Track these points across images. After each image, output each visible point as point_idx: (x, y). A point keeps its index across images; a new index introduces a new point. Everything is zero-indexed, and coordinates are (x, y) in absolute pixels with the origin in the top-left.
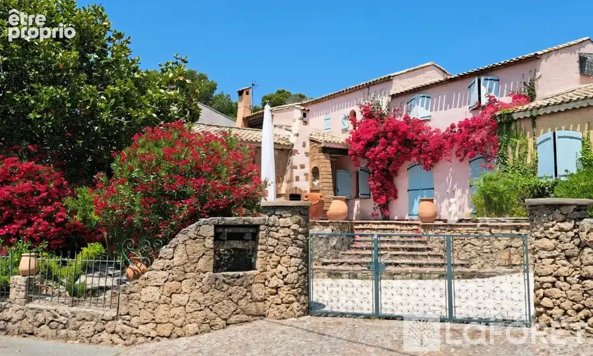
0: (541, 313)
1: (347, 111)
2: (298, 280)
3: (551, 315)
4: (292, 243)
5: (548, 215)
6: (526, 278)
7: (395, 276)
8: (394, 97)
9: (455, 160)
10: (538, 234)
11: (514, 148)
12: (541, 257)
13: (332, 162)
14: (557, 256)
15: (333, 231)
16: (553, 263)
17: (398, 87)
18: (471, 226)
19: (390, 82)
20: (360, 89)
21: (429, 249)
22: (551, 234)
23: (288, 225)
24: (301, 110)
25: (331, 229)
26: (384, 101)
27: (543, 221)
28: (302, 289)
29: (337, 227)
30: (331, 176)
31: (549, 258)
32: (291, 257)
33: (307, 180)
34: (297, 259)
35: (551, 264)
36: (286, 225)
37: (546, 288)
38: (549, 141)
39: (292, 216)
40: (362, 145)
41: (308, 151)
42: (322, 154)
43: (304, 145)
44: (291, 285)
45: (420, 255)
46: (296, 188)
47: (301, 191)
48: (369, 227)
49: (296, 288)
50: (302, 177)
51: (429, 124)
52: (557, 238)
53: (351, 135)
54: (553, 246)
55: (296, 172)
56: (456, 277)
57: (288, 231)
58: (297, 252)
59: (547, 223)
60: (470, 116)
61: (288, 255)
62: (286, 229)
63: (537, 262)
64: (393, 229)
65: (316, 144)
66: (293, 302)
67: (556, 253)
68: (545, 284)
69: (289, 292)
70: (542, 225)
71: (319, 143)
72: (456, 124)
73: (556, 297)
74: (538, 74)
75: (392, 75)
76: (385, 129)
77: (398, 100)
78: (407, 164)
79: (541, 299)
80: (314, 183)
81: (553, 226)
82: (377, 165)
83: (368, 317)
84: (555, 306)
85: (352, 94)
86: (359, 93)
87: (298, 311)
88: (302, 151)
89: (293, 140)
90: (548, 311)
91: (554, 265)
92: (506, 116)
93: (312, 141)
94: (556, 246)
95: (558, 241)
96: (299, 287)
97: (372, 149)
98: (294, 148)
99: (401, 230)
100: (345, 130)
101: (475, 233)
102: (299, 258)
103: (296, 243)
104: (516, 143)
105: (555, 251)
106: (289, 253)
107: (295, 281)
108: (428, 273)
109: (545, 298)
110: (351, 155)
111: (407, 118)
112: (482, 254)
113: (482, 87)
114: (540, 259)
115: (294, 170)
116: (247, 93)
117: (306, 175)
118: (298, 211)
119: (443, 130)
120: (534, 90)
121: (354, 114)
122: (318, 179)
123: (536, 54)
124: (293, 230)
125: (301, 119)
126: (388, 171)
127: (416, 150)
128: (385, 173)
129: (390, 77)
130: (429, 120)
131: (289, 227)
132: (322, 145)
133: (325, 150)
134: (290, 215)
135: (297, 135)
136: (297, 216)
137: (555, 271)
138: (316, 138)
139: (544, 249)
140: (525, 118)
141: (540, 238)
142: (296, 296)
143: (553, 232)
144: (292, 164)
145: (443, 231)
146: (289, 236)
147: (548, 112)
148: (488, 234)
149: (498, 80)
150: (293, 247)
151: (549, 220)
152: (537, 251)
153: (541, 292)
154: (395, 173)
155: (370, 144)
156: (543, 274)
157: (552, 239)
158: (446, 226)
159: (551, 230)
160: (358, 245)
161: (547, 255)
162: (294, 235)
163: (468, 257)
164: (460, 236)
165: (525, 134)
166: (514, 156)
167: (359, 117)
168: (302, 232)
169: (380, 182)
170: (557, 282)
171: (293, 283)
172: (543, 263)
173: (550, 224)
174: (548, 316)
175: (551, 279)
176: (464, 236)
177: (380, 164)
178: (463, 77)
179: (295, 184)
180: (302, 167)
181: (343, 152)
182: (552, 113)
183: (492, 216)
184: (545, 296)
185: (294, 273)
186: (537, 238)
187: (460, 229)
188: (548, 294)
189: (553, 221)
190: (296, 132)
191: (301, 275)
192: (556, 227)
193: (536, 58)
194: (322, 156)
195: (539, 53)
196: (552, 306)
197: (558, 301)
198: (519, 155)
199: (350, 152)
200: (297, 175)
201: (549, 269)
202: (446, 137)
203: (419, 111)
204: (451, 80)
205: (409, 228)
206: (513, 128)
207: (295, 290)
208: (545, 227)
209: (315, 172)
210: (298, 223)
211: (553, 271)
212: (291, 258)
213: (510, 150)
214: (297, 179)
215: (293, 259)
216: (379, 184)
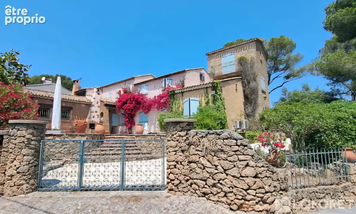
0: (169, 182)
1: (118, 90)
2: (29, 170)
3: (173, 184)
4: (25, 147)
5: (173, 128)
6: (163, 163)
7: (115, 160)
8: (135, 85)
9: (156, 110)
10: (169, 139)
11: (175, 104)
12: (170, 151)
13: (109, 111)
14: (177, 151)
15: (87, 139)
16: (175, 154)
17: (137, 81)
18: (152, 136)
19: (133, 80)
20: (122, 82)
21: (136, 146)
22: (175, 138)
23: (23, 135)
24: (97, 88)
25: (86, 138)
26: (131, 87)
27: (171, 131)
28: (32, 176)
29: (90, 137)
30: (108, 116)
31: (173, 151)
32: (24, 155)
33: (98, 117)
34: (29, 157)
35: (174, 155)
36: (22, 135)
37: (172, 169)
38: (187, 102)
39: (27, 130)
40: (121, 103)
41: (99, 105)
42: (105, 107)
43: (97, 103)
44: (22, 174)
45: (131, 149)
46: (93, 121)
47: (95, 122)
48: (113, 137)
49: (27, 175)
50: (96, 117)
51: (147, 96)
52: (178, 141)
53: (118, 100)
54: (176, 145)
55: (93, 114)
56: (144, 159)
57: (23, 139)
58: (30, 152)
59: (173, 132)
60: (161, 93)
61: (21, 154)
62: (21, 138)
63: (168, 154)
64: (123, 138)
65: (103, 103)
66: (23, 184)
67: (177, 149)
68: (171, 166)
69: (21, 178)
70: (171, 134)
71: (104, 102)
72: (157, 96)
73: (176, 173)
74: (185, 78)
75: (134, 77)
76: (130, 97)
77: (136, 87)
78: (139, 111)
79: (169, 174)
80: (101, 119)
81: (176, 134)
82: (127, 112)
83: (75, 190)
84: (175, 179)
85: (120, 84)
86: (123, 83)
87: (27, 190)
88: (96, 105)
89: (92, 100)
90: (172, 182)
91: (175, 156)
92: (173, 92)
93: (101, 101)
94: (177, 145)
95: (178, 142)
96: (29, 174)
97: (125, 105)
98: (93, 104)
99: (127, 138)
100: (116, 98)
101: (155, 139)
102: (31, 156)
103: (29, 147)
104: (176, 102)
105: (177, 148)
106: (22, 153)
107: (26, 171)
108: (131, 158)
109: (171, 174)
110: (117, 108)
111: (139, 93)
112: (157, 148)
113: (166, 82)
114: (169, 152)
115: (92, 113)
116: (77, 82)
117: (98, 115)
118: (33, 126)
119: (152, 98)
120: (184, 84)
121: (120, 91)
122: (103, 117)
123: (185, 70)
124: (26, 138)
125: (96, 92)
126: (131, 114)
127: (142, 106)
128: (130, 115)
129: (133, 77)
130: (147, 95)
131: (24, 137)
132: (105, 103)
133: (106, 105)
134: (26, 129)
135: (94, 98)
136: (31, 130)
137: (176, 159)
138: (102, 100)
139: (171, 147)
140: (179, 92)
141: (170, 141)
142: (26, 180)
143: (176, 137)
144: (91, 110)
145: (142, 138)
146: (23, 142)
147: (188, 90)
148: (160, 139)
149: (172, 80)
150: (26, 149)
151: (174, 131)
152: (168, 148)
153: (169, 171)
154: (134, 115)
155: (125, 103)
156: (170, 161)
157: (175, 141)
158: (143, 136)
159: (175, 136)
160: (104, 145)
161: (172, 150)
162: (27, 141)
163: (151, 150)
164: (148, 140)
165: (180, 99)
166: (175, 108)
167: (122, 93)
168: (35, 140)
169: (128, 119)
170: (177, 165)
171: (24, 172)
172: (171, 154)
173: (174, 133)
174: (172, 184)
175: (174, 163)
176: (150, 140)
177: (128, 111)
178: (160, 78)
179: (92, 119)
180: (96, 112)
181: (114, 106)
182: (189, 91)
183: (163, 131)
184: (171, 173)
185: (25, 166)
186: (169, 141)
187: (148, 137)
188: (172, 172)
189: (176, 131)
190: (94, 97)
191: (32, 166)
192: (177, 135)
193: (184, 72)
194: (105, 108)
195: (186, 70)
196: (174, 179)
197: (177, 176)
198: (177, 107)
199: (117, 107)
200: (94, 115)
201: (173, 158)
202: (153, 101)
203: (144, 91)
204: (156, 79)
205: (131, 137)
206: (175, 96)
207: (26, 177)
208: (172, 135)
209: (102, 114)
210: (32, 134)
211: (175, 159)
212: (24, 157)
213: (174, 105)
214: (93, 117)
215: (25, 157)
216: (127, 119)
